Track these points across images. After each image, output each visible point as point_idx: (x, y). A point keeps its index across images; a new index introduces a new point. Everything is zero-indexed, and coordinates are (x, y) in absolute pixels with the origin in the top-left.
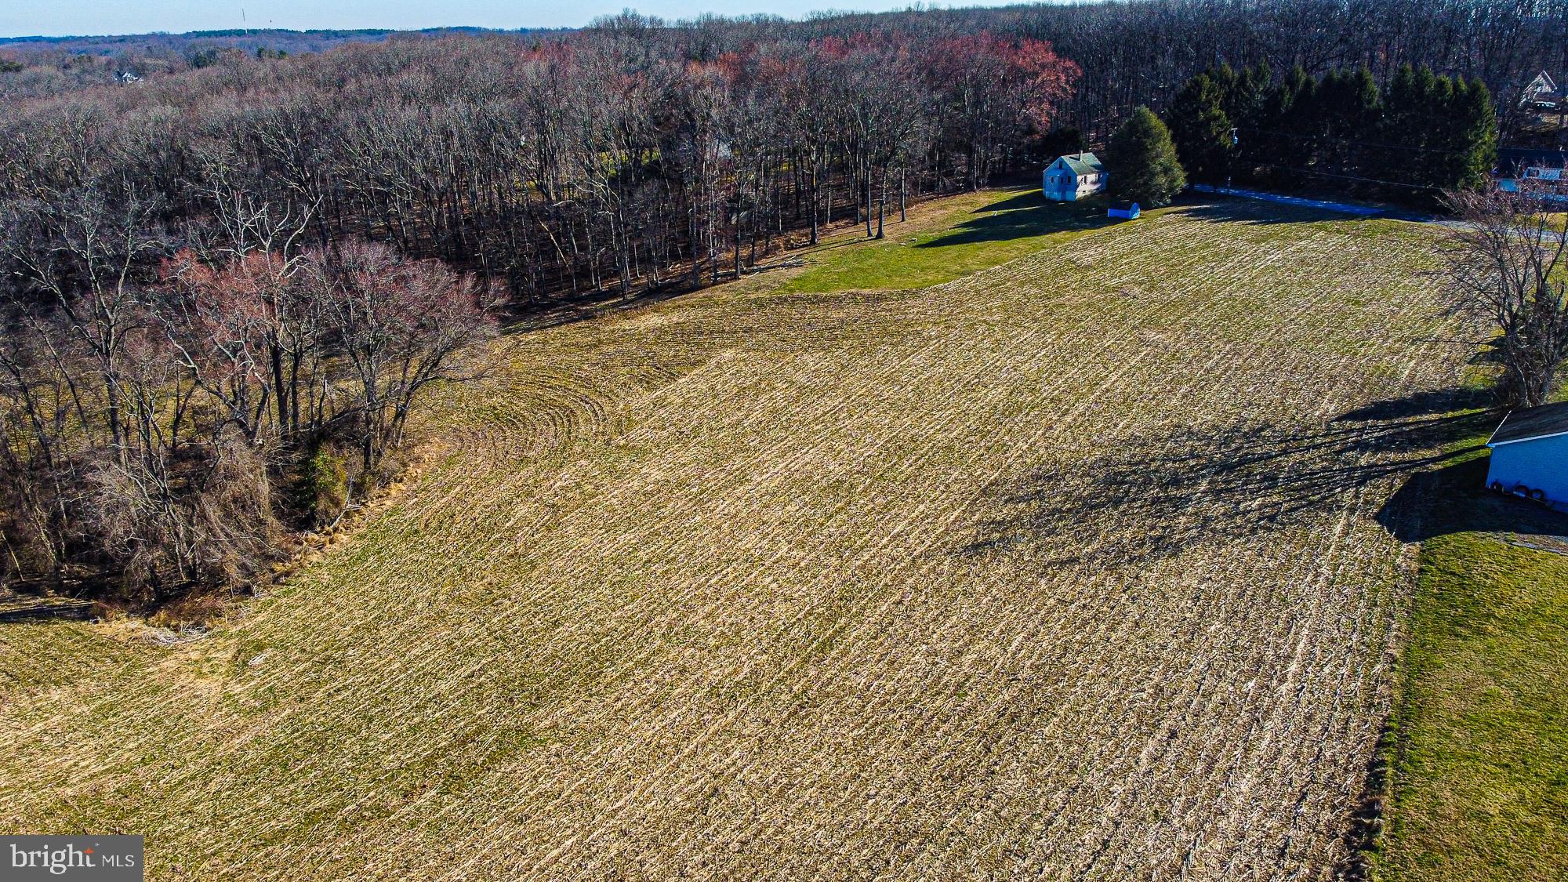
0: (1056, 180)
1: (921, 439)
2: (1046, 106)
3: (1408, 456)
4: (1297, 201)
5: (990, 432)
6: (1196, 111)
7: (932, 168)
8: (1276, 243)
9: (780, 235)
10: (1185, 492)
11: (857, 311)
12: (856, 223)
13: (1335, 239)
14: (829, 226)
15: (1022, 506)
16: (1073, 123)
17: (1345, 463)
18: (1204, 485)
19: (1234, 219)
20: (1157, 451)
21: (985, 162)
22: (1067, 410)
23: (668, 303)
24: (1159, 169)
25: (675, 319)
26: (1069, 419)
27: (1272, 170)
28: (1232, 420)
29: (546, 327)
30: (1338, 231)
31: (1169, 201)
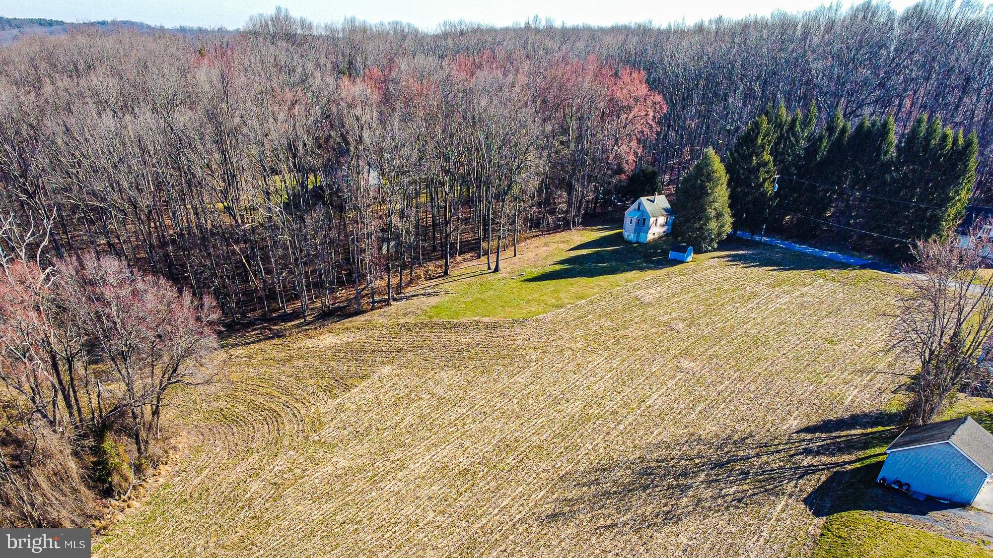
0: (634, 221)
1: (521, 440)
2: (634, 144)
3: (834, 459)
4: (810, 250)
5: (568, 436)
6: (751, 156)
7: (540, 204)
8: (786, 288)
9: (420, 265)
10: (690, 481)
11: (479, 337)
12: (479, 257)
13: (830, 285)
14: (459, 258)
15: (585, 489)
16: (653, 164)
17: (794, 463)
18: (702, 477)
19: (761, 265)
20: (677, 453)
21: (581, 201)
22: (621, 421)
23: (338, 325)
24: (713, 213)
25: (345, 340)
26: (621, 427)
27: (798, 218)
28: (728, 431)
29: (249, 344)
30: (834, 280)
31: (716, 246)
